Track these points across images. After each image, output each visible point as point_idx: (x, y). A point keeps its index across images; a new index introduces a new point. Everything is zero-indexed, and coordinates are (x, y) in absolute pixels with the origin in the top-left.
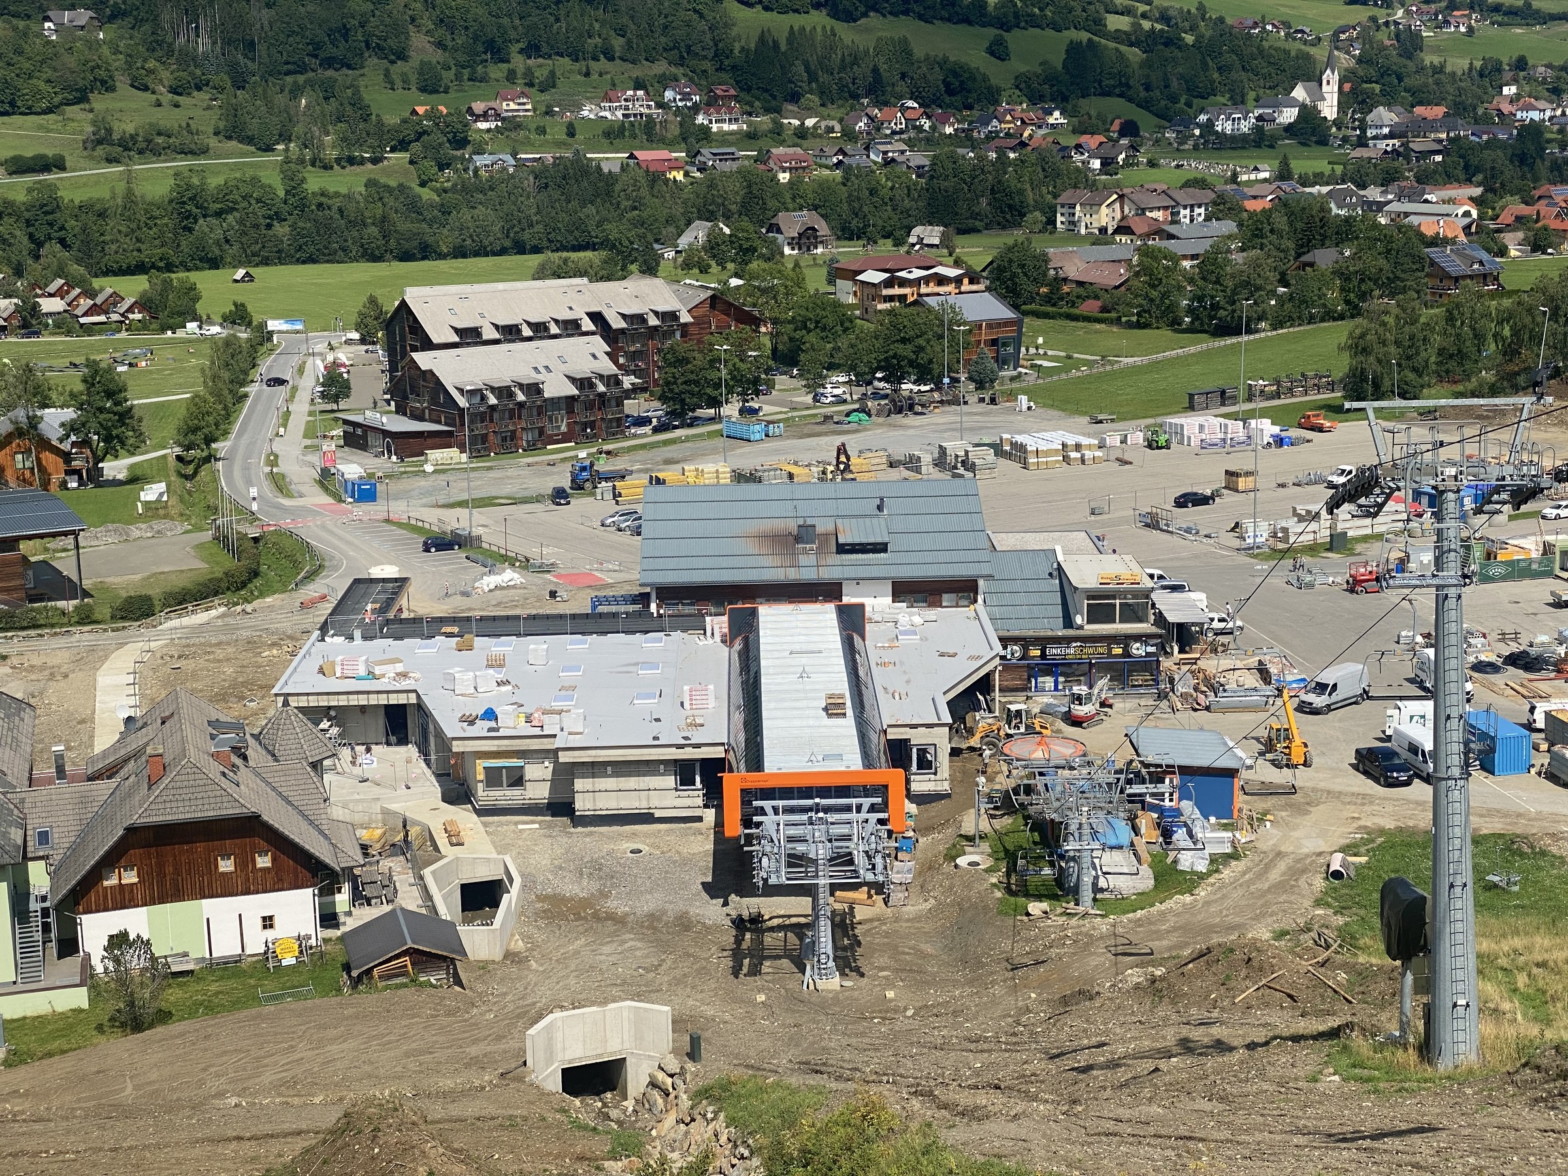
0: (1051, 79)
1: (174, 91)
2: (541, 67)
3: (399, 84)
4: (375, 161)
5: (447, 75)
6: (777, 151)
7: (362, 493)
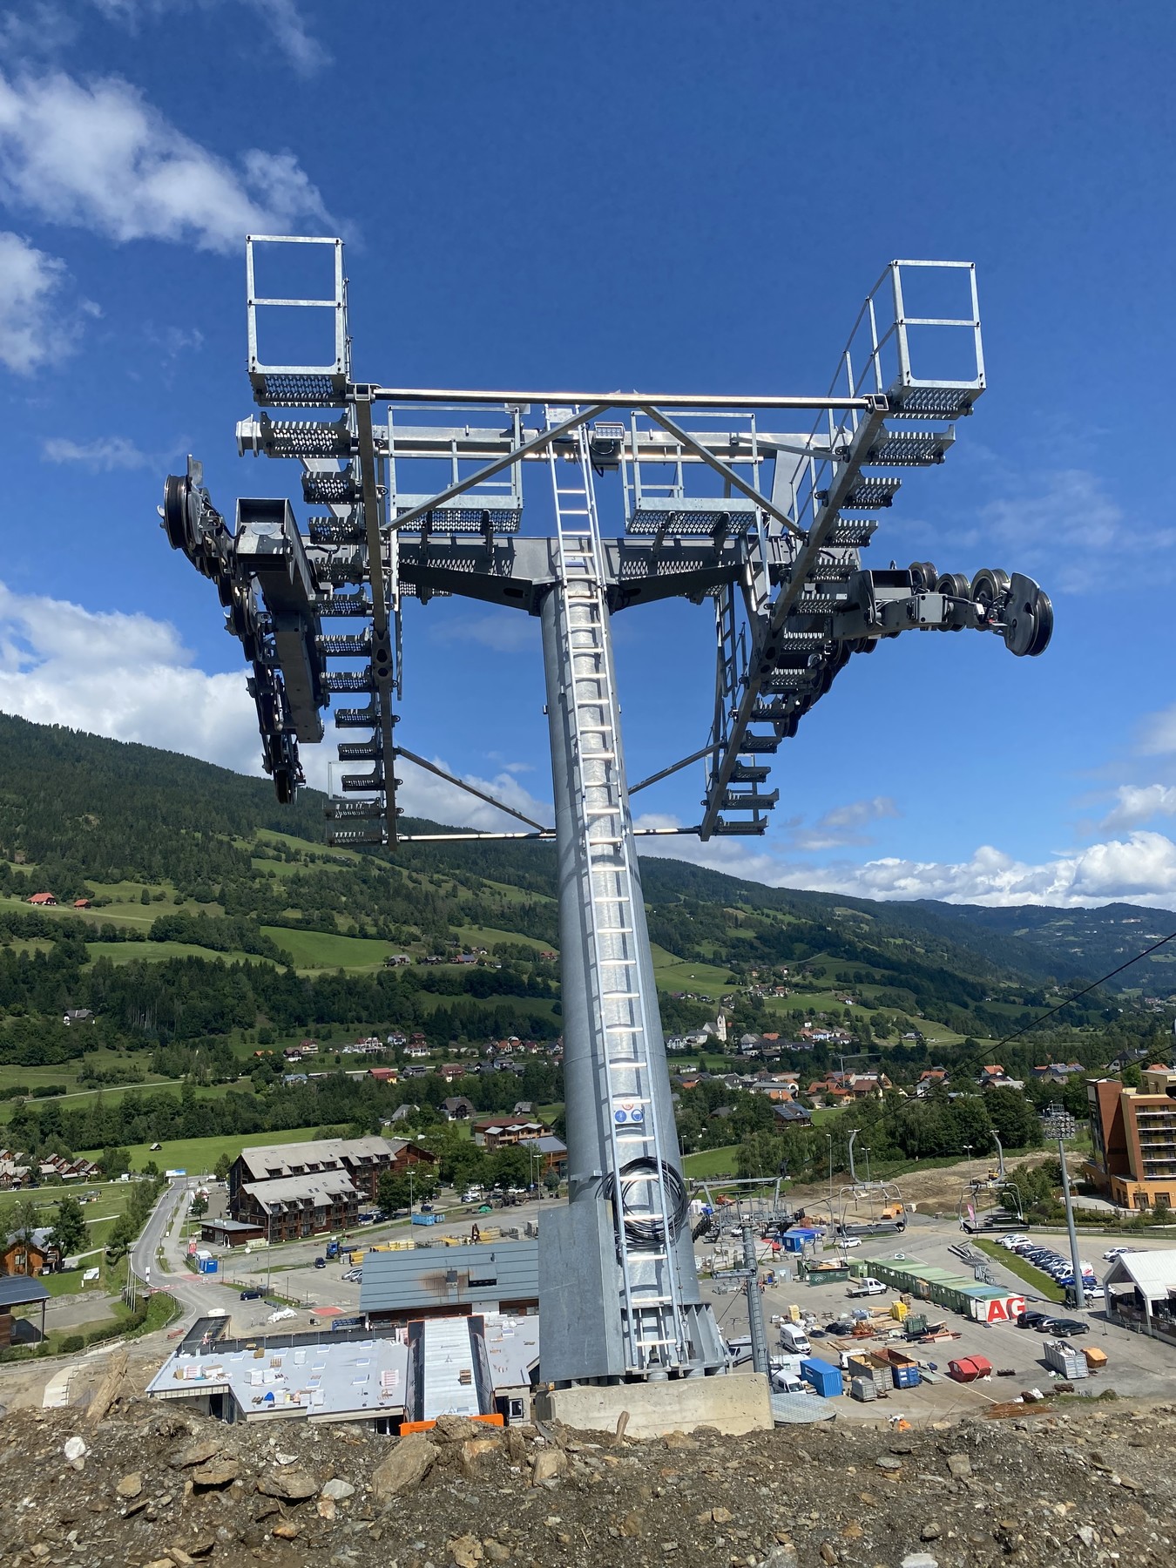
1: (129, 1049)
2: (323, 1028)
3: (248, 1040)
4: (233, 1081)
5: (275, 1035)
6: (446, 1065)
7: (209, 1267)
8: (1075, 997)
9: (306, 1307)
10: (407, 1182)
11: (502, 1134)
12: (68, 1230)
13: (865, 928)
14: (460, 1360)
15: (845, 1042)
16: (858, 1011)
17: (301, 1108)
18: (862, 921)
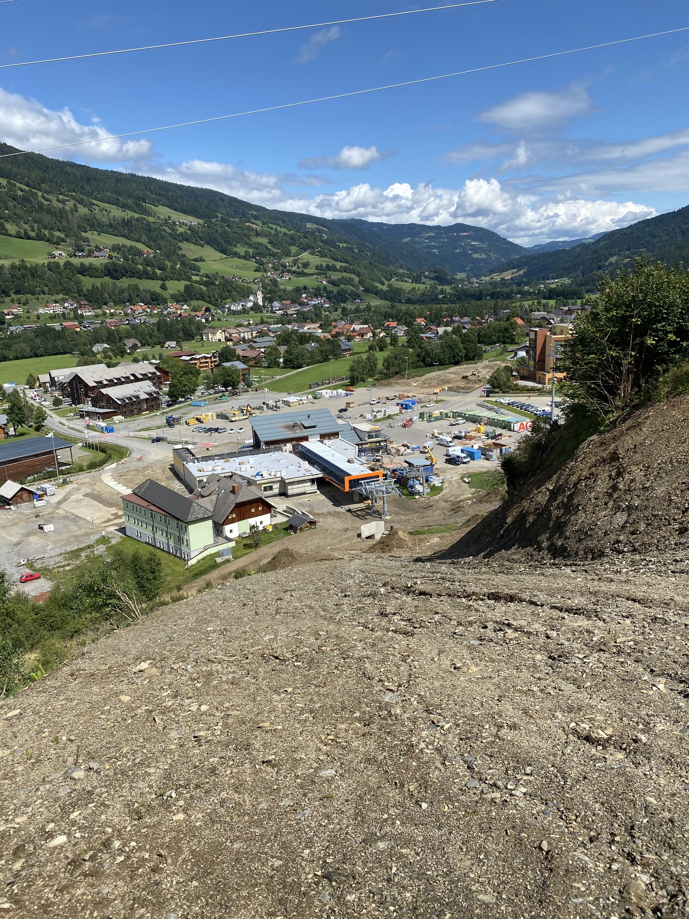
0: (182, 295)
6: (108, 320)
7: (110, 430)
8: (436, 278)
9: (194, 444)
10: (185, 385)
11: (191, 360)
12: (19, 416)
13: (325, 237)
14: (338, 455)
15: (327, 305)
16: (330, 287)
17: (30, 346)
18: (323, 232)
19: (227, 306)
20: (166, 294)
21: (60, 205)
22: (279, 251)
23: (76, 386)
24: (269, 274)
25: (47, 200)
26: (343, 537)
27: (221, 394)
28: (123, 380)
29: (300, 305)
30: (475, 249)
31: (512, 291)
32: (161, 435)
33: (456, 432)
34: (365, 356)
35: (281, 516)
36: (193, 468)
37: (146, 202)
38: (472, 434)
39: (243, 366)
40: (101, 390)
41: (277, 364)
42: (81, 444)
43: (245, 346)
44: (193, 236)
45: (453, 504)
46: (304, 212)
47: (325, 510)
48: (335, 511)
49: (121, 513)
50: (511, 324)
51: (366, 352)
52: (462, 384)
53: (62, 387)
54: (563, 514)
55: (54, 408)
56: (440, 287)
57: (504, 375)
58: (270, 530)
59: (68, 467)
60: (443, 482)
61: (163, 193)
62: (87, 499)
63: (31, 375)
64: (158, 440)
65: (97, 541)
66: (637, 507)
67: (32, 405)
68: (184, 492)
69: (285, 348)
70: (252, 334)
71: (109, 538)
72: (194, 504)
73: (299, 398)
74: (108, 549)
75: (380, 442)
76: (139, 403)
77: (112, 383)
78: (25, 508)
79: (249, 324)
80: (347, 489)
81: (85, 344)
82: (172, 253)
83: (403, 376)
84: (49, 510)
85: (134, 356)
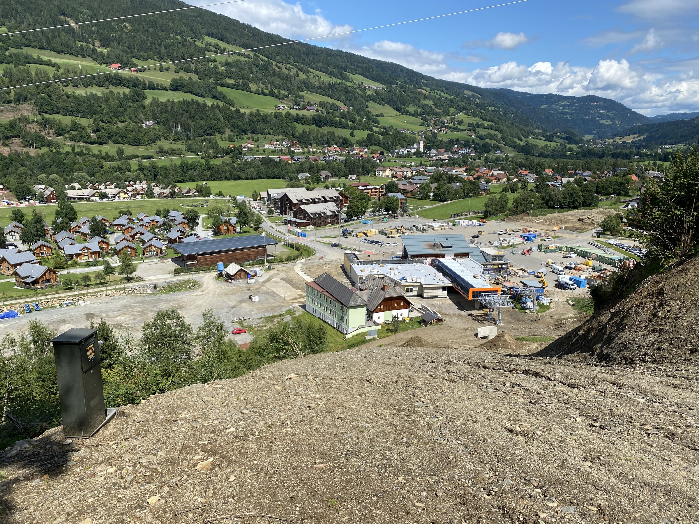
0: (364, 141)
1: (174, 140)
2: (256, 137)
3: (224, 139)
4: (222, 157)
5: (235, 138)
6: (311, 157)
7: (303, 235)
8: (566, 138)
9: (360, 251)
10: (358, 208)
11: (365, 189)
12: (245, 219)
13: (478, 101)
14: (466, 271)
15: (473, 154)
16: (478, 141)
17: (257, 171)
18: (476, 97)
19: (396, 151)
20: (353, 140)
21: (287, 72)
22: (441, 111)
23: (285, 201)
24: (431, 128)
25: (279, 68)
26: (463, 334)
27: (383, 216)
28: (316, 200)
29: (451, 153)
30: (602, 117)
31: (631, 153)
32: (337, 242)
33: (567, 264)
34: (498, 196)
35: (417, 312)
36: (357, 268)
37: (346, 71)
38: (581, 266)
39: (402, 197)
40: (301, 206)
41: (428, 197)
42: (283, 243)
43: (405, 182)
44: (378, 98)
45: (557, 321)
46: (463, 82)
47: (451, 312)
48: (459, 314)
49: (304, 294)
50: (626, 180)
51: (500, 193)
52: (578, 225)
53: (275, 202)
54: (614, 331)
55: (268, 216)
56: (568, 146)
57: (614, 221)
58: (408, 321)
59: (273, 258)
60: (550, 302)
61: (359, 65)
62: (283, 282)
63: (255, 192)
64: (335, 245)
65: (286, 312)
66: (666, 331)
67: (254, 212)
68: (348, 285)
69: (436, 185)
70: (412, 173)
71: (294, 311)
72: (355, 295)
73: (442, 225)
74: (293, 318)
75: (502, 264)
76: (325, 218)
77: (308, 202)
78: (241, 283)
79: (411, 166)
80: (470, 298)
81: (293, 173)
82: (361, 110)
83: (528, 214)
84: (257, 286)
85: (326, 183)
